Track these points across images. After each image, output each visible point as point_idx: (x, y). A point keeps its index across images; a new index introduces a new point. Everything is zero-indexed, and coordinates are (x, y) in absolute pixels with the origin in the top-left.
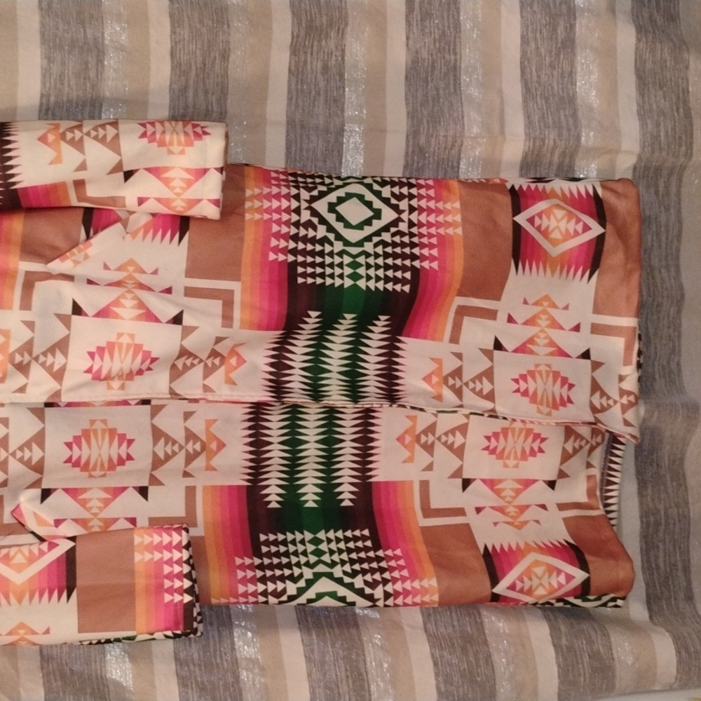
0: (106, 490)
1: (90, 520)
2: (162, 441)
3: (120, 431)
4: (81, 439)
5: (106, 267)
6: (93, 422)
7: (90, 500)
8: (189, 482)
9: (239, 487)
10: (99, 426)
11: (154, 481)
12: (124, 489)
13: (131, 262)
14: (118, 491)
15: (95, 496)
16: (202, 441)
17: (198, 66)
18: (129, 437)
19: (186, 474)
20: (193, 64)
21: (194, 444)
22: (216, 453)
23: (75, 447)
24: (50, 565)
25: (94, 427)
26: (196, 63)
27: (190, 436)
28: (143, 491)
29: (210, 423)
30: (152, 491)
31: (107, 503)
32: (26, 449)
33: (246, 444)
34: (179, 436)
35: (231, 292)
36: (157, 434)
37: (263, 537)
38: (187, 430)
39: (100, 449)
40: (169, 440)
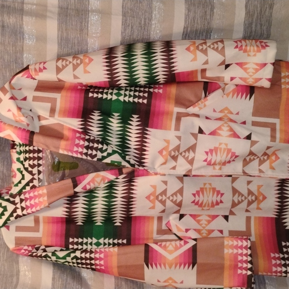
0: (209, 216)
1: (202, 230)
2: (237, 195)
3: (217, 189)
4: (200, 192)
5: (214, 111)
6: (205, 184)
7: (202, 220)
8: (248, 214)
9: (272, 218)
10: (208, 186)
11: (231, 213)
12: (217, 216)
13: (226, 109)
14: (214, 217)
15: (204, 218)
16: (256, 195)
17: (258, 12)
18: (221, 192)
19: (247, 211)
20: (256, 11)
21: (251, 197)
22: (262, 201)
23: (197, 196)
24: (185, 252)
25: (206, 187)
26: (257, 10)
27: (250, 193)
28: (226, 218)
29: (259, 187)
30: (230, 217)
31: (209, 222)
32: (174, 196)
33: (276, 198)
34: (245, 192)
35: (275, 124)
36: (235, 191)
37: (284, 244)
38: (249, 190)
39: (208, 197)
40: (240, 194)
